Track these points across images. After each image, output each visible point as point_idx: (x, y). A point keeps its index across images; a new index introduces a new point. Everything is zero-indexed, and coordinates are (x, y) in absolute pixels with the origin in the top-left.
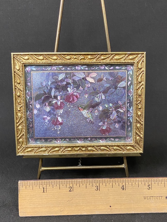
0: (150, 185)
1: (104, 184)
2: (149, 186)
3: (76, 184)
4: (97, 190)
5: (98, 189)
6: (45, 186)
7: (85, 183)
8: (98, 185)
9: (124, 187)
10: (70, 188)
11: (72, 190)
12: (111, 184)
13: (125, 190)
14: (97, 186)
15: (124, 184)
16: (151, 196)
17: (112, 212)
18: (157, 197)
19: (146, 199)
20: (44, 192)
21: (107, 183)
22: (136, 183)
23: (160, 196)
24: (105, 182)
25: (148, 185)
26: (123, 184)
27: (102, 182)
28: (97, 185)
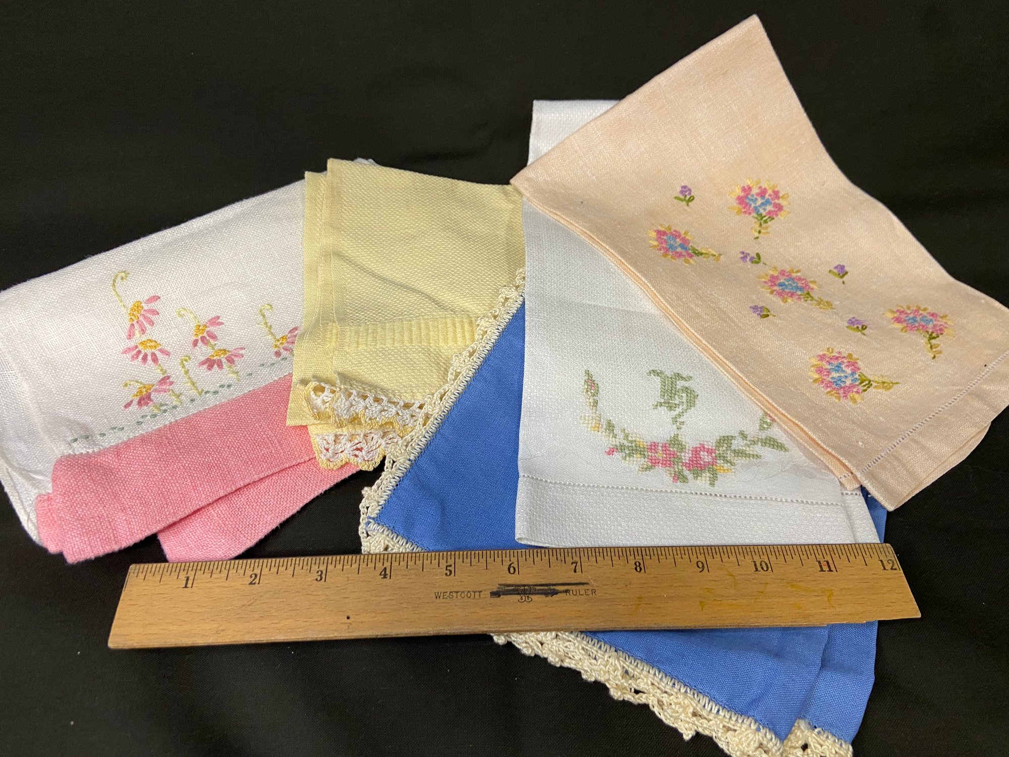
0: (451, 566)
1: (339, 567)
2: (448, 568)
3: (269, 566)
4: (319, 579)
5: (321, 577)
6: (191, 574)
7: (293, 566)
8: (323, 568)
9: (388, 572)
10: (254, 576)
11: (257, 581)
12: (355, 566)
13: (388, 577)
14: (322, 572)
15: (387, 565)
16: (452, 590)
17: (350, 630)
18: (469, 592)
19: (441, 597)
20: (186, 587)
21: (345, 563)
22: (417, 562)
23: (475, 590)
24: (342, 562)
25: (447, 566)
26: (385, 566)
27: (334, 563)
28: (321, 568)
